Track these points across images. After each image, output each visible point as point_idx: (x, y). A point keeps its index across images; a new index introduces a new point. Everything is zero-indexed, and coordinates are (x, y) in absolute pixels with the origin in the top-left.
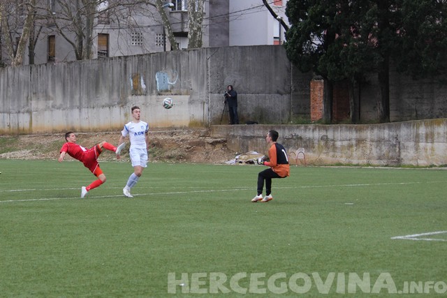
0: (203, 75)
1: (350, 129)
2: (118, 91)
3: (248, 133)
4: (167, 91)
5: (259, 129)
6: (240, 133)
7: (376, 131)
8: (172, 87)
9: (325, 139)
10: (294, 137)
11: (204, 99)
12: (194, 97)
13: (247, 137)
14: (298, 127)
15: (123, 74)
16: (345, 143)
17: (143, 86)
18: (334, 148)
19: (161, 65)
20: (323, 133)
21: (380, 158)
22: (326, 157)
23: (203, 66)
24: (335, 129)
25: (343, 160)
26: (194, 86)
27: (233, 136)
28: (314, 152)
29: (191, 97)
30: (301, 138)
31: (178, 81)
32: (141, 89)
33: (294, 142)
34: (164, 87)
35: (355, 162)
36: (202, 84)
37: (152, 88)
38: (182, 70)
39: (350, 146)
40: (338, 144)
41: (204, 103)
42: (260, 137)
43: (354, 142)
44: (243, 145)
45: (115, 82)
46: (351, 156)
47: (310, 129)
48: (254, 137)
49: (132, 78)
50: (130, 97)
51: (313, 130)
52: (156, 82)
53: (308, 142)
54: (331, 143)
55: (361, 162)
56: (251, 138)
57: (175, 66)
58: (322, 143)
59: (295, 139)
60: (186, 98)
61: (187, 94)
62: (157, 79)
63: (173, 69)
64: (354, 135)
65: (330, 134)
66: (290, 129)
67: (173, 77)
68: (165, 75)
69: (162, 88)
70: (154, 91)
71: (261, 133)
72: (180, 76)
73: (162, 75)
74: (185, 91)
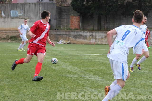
0: (37, 12)
1: (102, 32)
3: (58, 33)
4: (17, 17)
6: (55, 33)
8: (20, 16)
10: (79, 35)
12: (32, 20)
13: (58, 35)
14: (80, 32)
16: (100, 37)
17: (3, 15)
18: (96, 39)
20: (91, 34)
22: (93, 41)
23: (37, 9)
24: (96, 33)
25: (99, 43)
26: (32, 15)
27: (52, 34)
28: (87, 40)
29: (30, 20)
30: (82, 35)
31: (23, 14)
33: (78, 36)
34: (15, 16)
35: (104, 43)
36: (37, 15)
37: (8, 16)
38: (26, 10)
39: (102, 38)
40: (97, 37)
42: (64, 35)
43: (104, 37)
44: (56, 37)
46: (102, 41)
47: (85, 32)
48: (61, 34)
51: (87, 33)
52: (11, 14)
53: (85, 37)
54: (94, 37)
55: (106, 43)
56: (60, 35)
58: (91, 37)
59: (79, 36)
63: (21, 9)
64: (104, 35)
65: (94, 34)
66: (77, 32)
67: (21, 12)
68: (16, 11)
69: (14, 16)
70: (10, 17)
71: (64, 33)
72: (24, 12)
73: (14, 11)
74: (27, 17)
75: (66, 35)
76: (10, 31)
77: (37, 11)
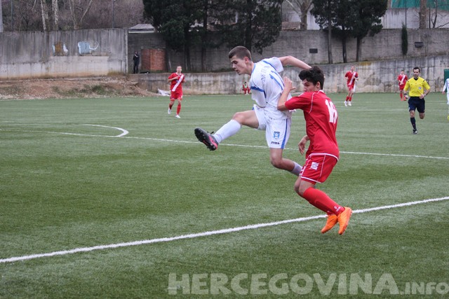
0: (121, 45)
1: (210, 75)
2: (40, 53)
3: (152, 79)
4: (89, 53)
5: (159, 76)
6: (147, 78)
7: (223, 76)
8: (93, 51)
9: (197, 81)
11: (122, 59)
12: (112, 58)
13: (151, 81)
15: (45, 42)
16: (207, 83)
17: (65, 50)
18: (202, 86)
19: (83, 37)
20: (195, 78)
21: (225, 90)
22: (197, 91)
23: (121, 39)
24: (202, 76)
25: (206, 92)
26: (112, 50)
27: (143, 80)
28: (190, 88)
29: (110, 58)
31: (98, 48)
32: (63, 52)
34: (86, 51)
35: (212, 93)
36: (120, 49)
37: (74, 51)
38: (102, 41)
39: (210, 84)
40: (204, 83)
41: (121, 61)
43: (212, 82)
45: (37, 47)
46: (210, 90)
49: (55, 45)
50: (52, 57)
52: (78, 48)
54: (199, 83)
55: (215, 93)
56: (154, 81)
57: (96, 39)
58: (195, 83)
60: (107, 58)
61: (107, 55)
62: (79, 46)
63: (94, 40)
64: (212, 79)
65: (199, 79)
67: (94, 45)
68: (87, 44)
69: (83, 51)
70: (76, 54)
71: (160, 78)
72: (100, 45)
73: (84, 44)
74: (105, 54)
75: (163, 81)
76: (77, 77)
77: (121, 42)
